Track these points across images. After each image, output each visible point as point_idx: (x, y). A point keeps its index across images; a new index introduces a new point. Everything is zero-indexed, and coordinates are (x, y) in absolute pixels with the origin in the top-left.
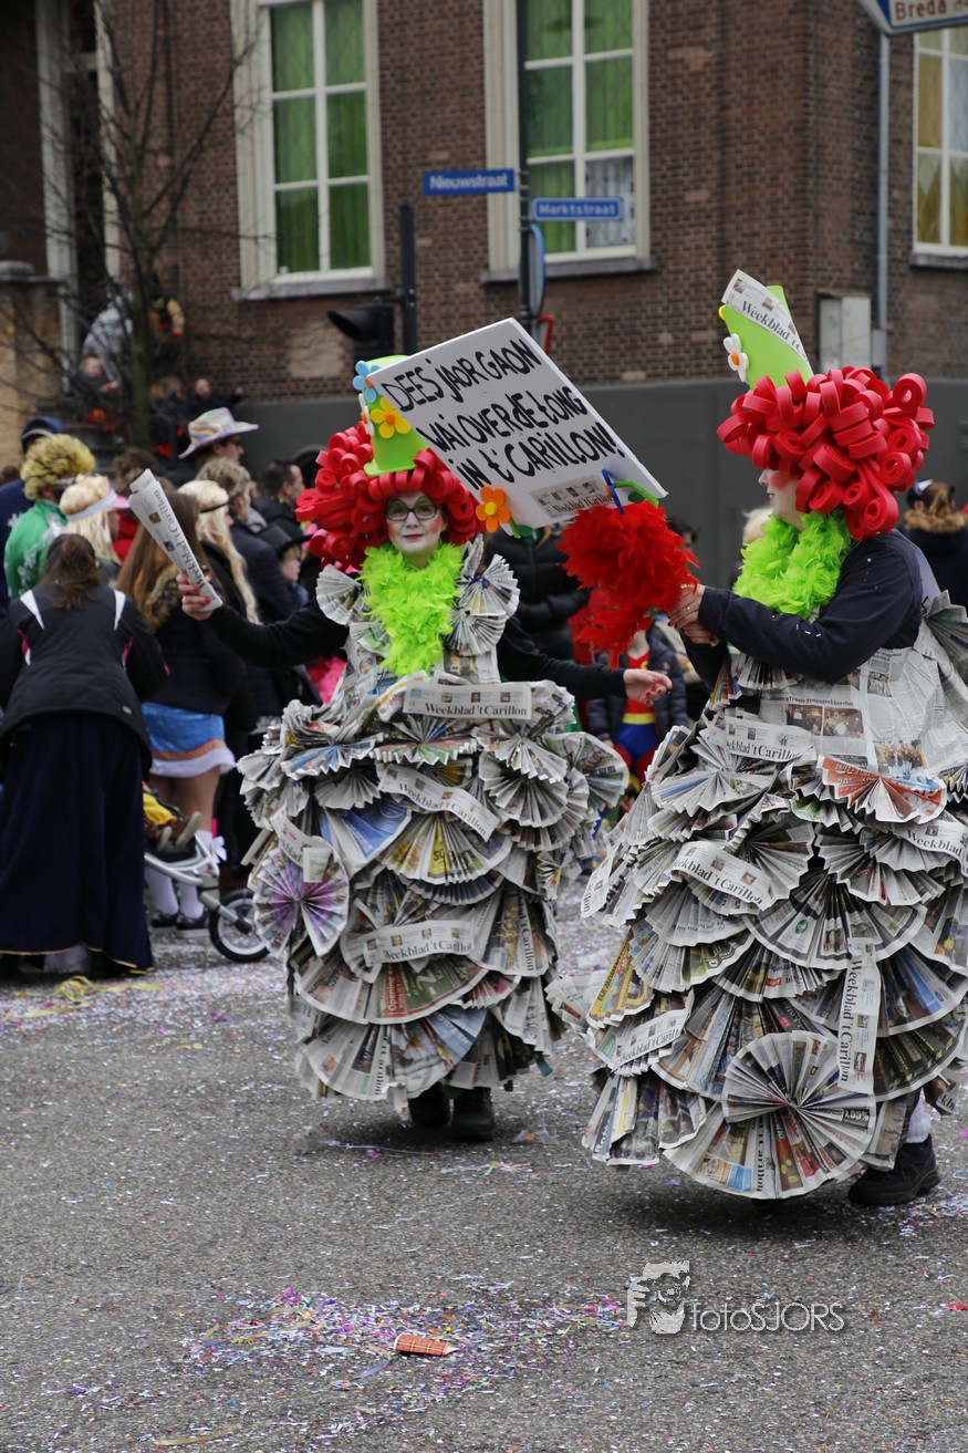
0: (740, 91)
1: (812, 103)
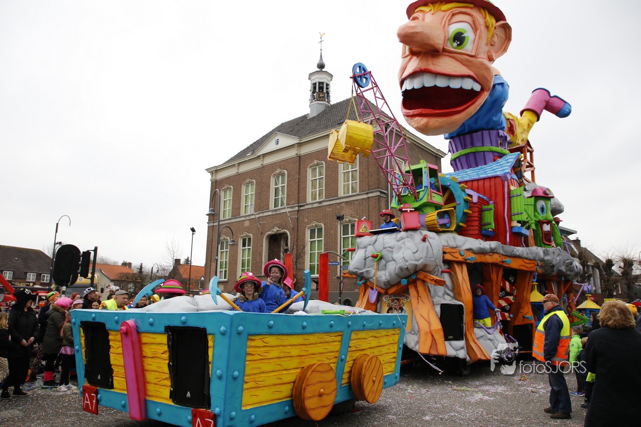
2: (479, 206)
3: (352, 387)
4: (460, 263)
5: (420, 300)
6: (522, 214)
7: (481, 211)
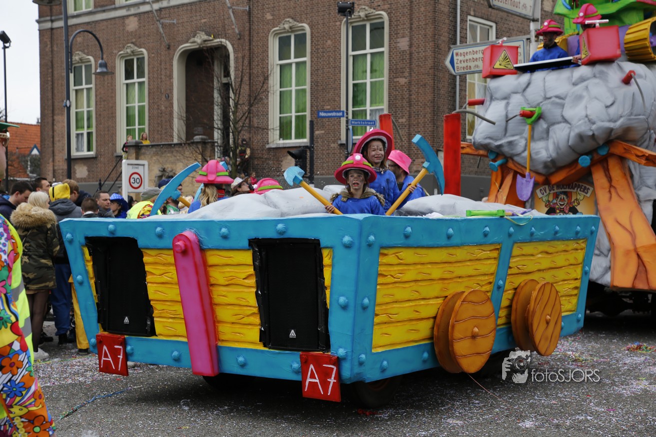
0: (415, 91)
1: (436, 95)
3: (514, 329)
5: (614, 194)
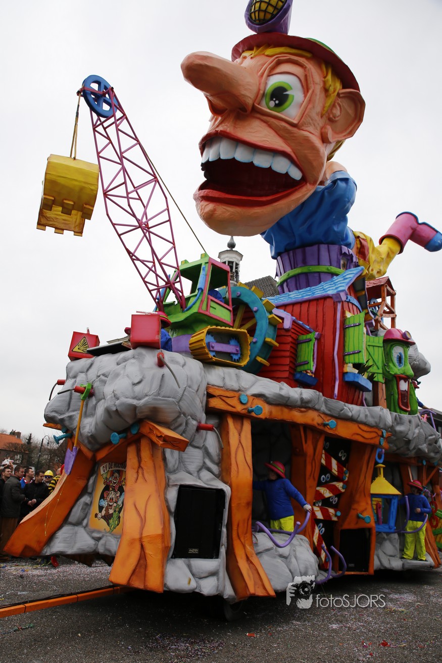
2: (294, 336)
4: (239, 417)
5: (140, 475)
6: (360, 354)
7: (297, 343)
